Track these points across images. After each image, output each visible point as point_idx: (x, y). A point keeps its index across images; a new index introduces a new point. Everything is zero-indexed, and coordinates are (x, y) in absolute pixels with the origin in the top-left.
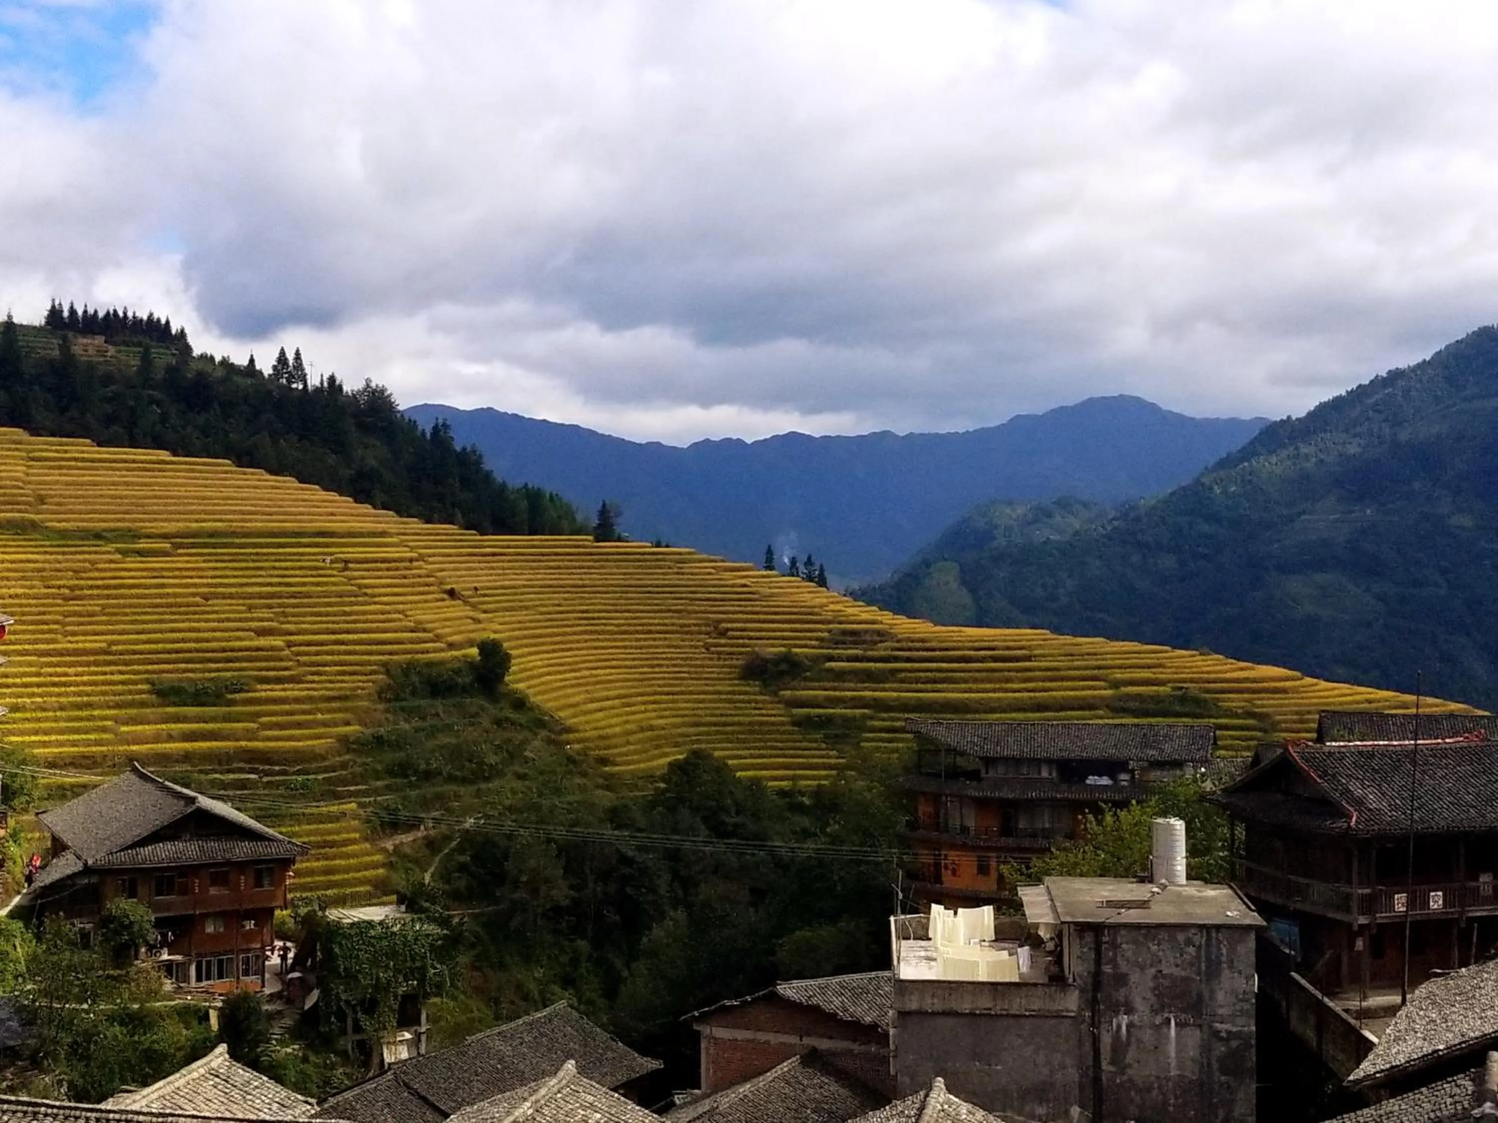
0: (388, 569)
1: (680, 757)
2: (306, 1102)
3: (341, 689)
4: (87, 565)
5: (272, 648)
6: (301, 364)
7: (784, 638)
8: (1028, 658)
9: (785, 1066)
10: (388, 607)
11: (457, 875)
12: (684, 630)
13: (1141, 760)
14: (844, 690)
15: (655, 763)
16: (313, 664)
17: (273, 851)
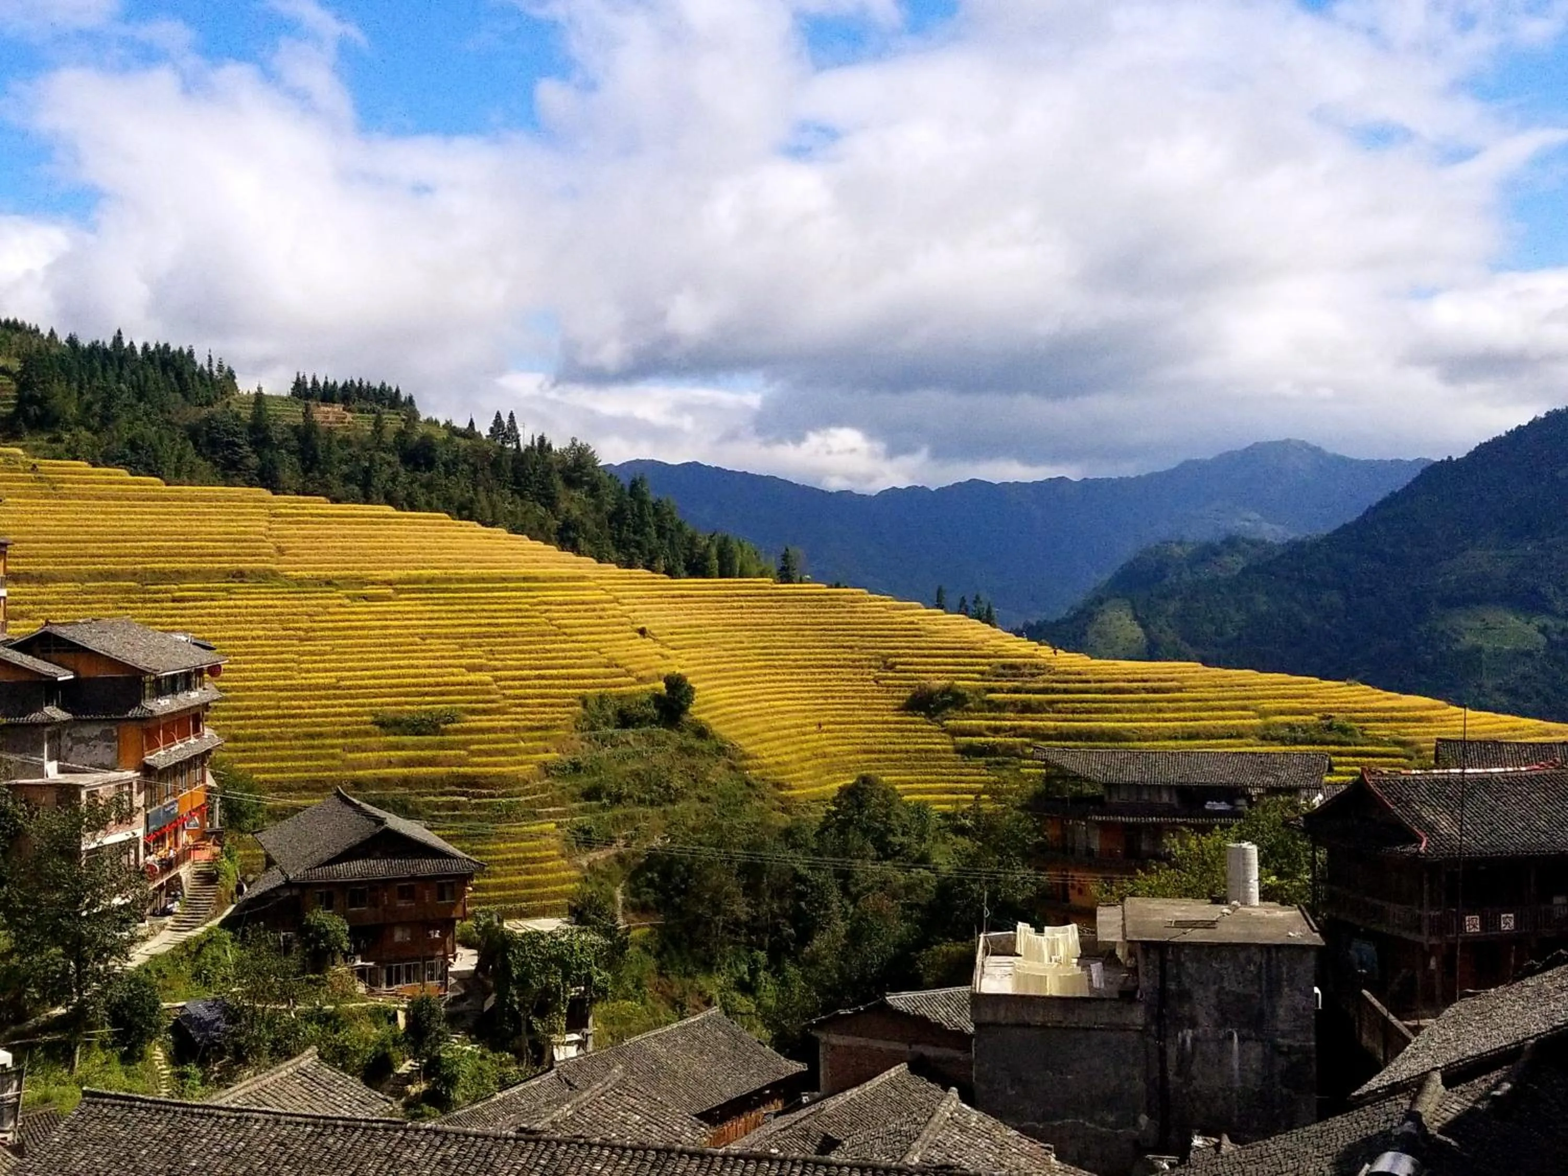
0: (586, 611)
1: (850, 782)
2: (386, 1100)
3: (542, 720)
4: (321, 609)
5: (482, 683)
6: (515, 427)
7: (948, 672)
8: (1180, 690)
9: (893, 1072)
10: (584, 645)
11: (645, 889)
12: (855, 665)
13: (1258, 786)
14: (1004, 719)
15: (828, 787)
16: (517, 697)
17: (453, 867)
